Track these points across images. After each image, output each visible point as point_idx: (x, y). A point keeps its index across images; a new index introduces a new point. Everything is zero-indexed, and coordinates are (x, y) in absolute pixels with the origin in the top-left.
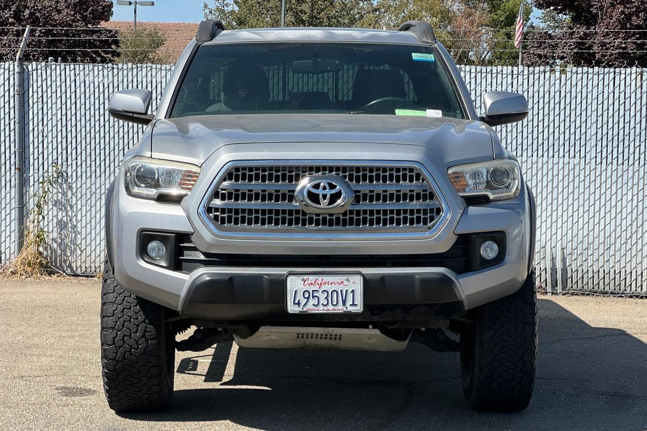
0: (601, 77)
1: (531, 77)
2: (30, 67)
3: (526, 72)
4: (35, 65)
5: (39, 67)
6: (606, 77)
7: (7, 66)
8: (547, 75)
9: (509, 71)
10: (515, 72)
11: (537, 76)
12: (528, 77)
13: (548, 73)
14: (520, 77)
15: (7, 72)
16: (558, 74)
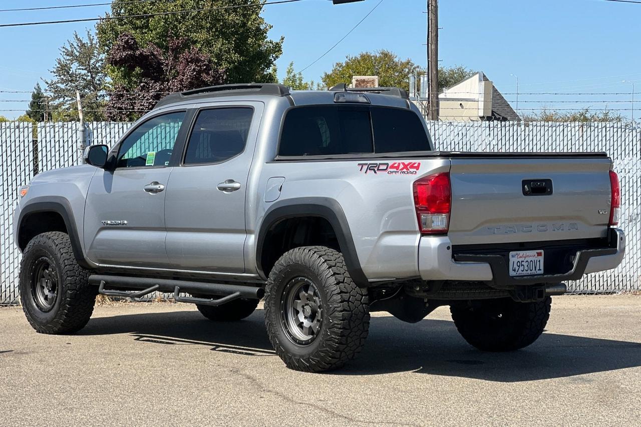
0: (554, 129)
1: (503, 129)
2: (91, 126)
3: (499, 126)
4: (96, 124)
5: (99, 126)
6: (558, 129)
7: (70, 126)
8: (515, 127)
9: (487, 125)
10: (491, 126)
11: (507, 128)
12: (501, 129)
13: (516, 126)
14: (495, 129)
15: (70, 130)
16: (523, 127)
